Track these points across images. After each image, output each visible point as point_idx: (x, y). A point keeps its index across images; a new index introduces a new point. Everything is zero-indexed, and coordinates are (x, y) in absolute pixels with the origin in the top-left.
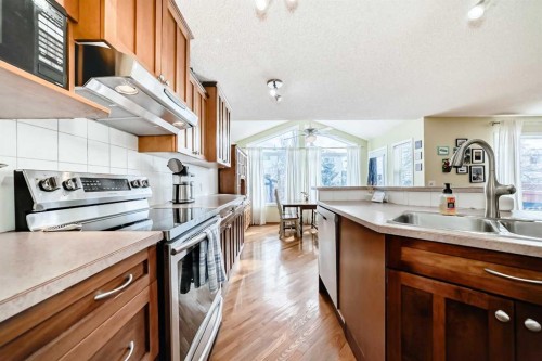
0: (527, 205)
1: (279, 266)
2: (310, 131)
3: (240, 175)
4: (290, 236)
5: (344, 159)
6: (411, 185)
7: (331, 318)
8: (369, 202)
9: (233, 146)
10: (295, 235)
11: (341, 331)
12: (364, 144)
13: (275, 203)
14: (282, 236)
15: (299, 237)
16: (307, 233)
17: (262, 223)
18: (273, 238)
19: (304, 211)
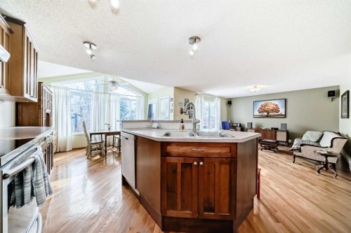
0: (205, 127)
1: (86, 180)
2: (113, 82)
3: (46, 109)
4: (96, 155)
5: (133, 102)
6: (168, 120)
7: (131, 196)
8: (150, 128)
9: (40, 83)
10: (101, 154)
11: (137, 201)
12: (146, 95)
13: (83, 133)
14: (89, 156)
15: (104, 155)
16: (110, 151)
17: (68, 149)
18: (81, 159)
19: (108, 137)
